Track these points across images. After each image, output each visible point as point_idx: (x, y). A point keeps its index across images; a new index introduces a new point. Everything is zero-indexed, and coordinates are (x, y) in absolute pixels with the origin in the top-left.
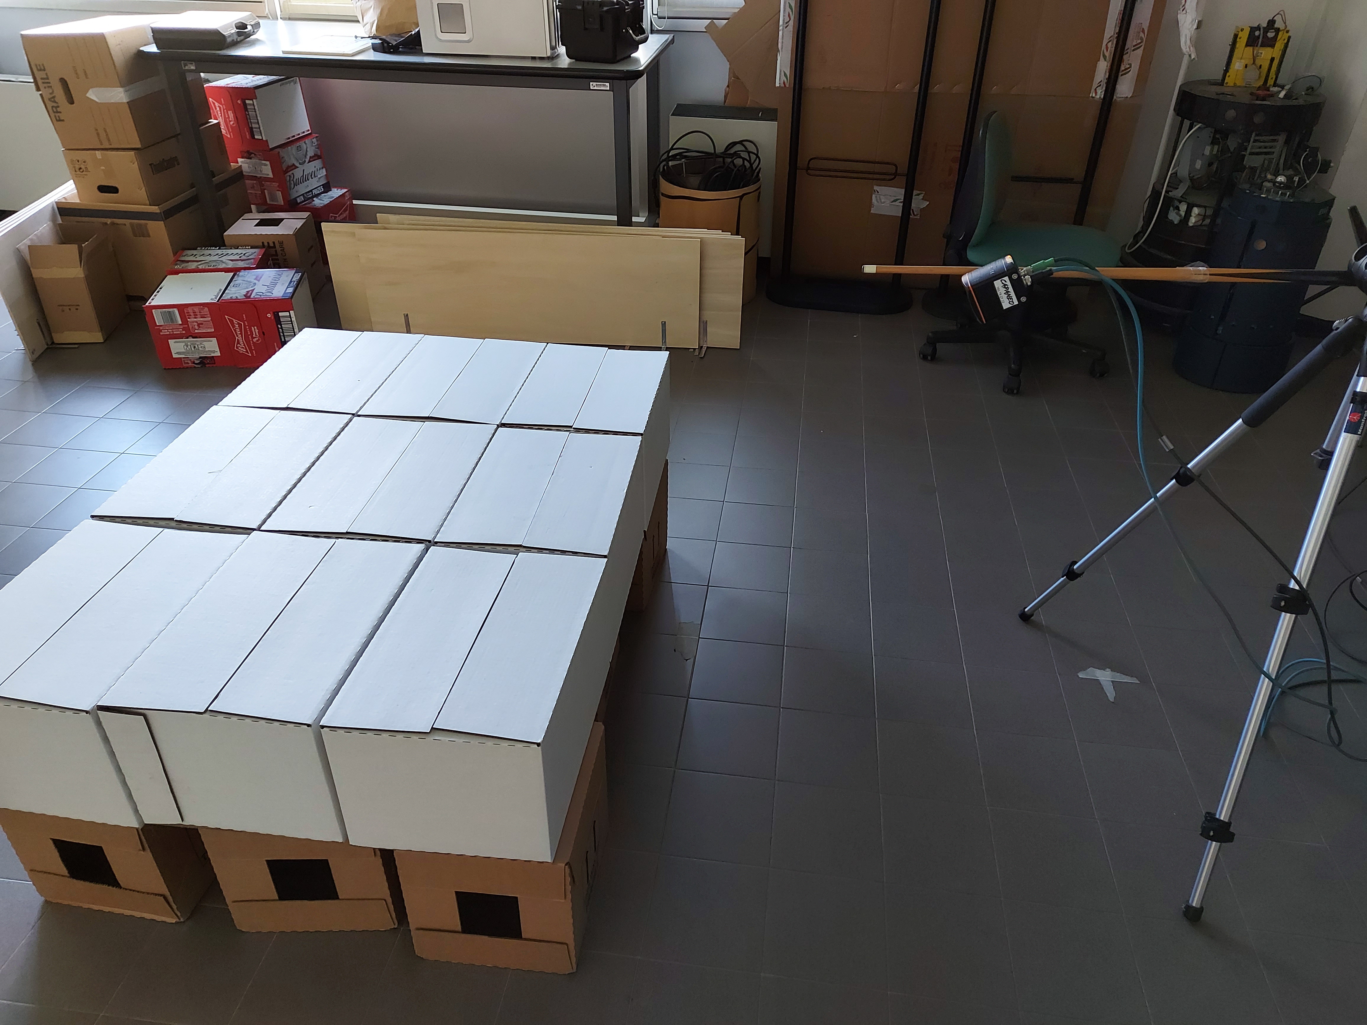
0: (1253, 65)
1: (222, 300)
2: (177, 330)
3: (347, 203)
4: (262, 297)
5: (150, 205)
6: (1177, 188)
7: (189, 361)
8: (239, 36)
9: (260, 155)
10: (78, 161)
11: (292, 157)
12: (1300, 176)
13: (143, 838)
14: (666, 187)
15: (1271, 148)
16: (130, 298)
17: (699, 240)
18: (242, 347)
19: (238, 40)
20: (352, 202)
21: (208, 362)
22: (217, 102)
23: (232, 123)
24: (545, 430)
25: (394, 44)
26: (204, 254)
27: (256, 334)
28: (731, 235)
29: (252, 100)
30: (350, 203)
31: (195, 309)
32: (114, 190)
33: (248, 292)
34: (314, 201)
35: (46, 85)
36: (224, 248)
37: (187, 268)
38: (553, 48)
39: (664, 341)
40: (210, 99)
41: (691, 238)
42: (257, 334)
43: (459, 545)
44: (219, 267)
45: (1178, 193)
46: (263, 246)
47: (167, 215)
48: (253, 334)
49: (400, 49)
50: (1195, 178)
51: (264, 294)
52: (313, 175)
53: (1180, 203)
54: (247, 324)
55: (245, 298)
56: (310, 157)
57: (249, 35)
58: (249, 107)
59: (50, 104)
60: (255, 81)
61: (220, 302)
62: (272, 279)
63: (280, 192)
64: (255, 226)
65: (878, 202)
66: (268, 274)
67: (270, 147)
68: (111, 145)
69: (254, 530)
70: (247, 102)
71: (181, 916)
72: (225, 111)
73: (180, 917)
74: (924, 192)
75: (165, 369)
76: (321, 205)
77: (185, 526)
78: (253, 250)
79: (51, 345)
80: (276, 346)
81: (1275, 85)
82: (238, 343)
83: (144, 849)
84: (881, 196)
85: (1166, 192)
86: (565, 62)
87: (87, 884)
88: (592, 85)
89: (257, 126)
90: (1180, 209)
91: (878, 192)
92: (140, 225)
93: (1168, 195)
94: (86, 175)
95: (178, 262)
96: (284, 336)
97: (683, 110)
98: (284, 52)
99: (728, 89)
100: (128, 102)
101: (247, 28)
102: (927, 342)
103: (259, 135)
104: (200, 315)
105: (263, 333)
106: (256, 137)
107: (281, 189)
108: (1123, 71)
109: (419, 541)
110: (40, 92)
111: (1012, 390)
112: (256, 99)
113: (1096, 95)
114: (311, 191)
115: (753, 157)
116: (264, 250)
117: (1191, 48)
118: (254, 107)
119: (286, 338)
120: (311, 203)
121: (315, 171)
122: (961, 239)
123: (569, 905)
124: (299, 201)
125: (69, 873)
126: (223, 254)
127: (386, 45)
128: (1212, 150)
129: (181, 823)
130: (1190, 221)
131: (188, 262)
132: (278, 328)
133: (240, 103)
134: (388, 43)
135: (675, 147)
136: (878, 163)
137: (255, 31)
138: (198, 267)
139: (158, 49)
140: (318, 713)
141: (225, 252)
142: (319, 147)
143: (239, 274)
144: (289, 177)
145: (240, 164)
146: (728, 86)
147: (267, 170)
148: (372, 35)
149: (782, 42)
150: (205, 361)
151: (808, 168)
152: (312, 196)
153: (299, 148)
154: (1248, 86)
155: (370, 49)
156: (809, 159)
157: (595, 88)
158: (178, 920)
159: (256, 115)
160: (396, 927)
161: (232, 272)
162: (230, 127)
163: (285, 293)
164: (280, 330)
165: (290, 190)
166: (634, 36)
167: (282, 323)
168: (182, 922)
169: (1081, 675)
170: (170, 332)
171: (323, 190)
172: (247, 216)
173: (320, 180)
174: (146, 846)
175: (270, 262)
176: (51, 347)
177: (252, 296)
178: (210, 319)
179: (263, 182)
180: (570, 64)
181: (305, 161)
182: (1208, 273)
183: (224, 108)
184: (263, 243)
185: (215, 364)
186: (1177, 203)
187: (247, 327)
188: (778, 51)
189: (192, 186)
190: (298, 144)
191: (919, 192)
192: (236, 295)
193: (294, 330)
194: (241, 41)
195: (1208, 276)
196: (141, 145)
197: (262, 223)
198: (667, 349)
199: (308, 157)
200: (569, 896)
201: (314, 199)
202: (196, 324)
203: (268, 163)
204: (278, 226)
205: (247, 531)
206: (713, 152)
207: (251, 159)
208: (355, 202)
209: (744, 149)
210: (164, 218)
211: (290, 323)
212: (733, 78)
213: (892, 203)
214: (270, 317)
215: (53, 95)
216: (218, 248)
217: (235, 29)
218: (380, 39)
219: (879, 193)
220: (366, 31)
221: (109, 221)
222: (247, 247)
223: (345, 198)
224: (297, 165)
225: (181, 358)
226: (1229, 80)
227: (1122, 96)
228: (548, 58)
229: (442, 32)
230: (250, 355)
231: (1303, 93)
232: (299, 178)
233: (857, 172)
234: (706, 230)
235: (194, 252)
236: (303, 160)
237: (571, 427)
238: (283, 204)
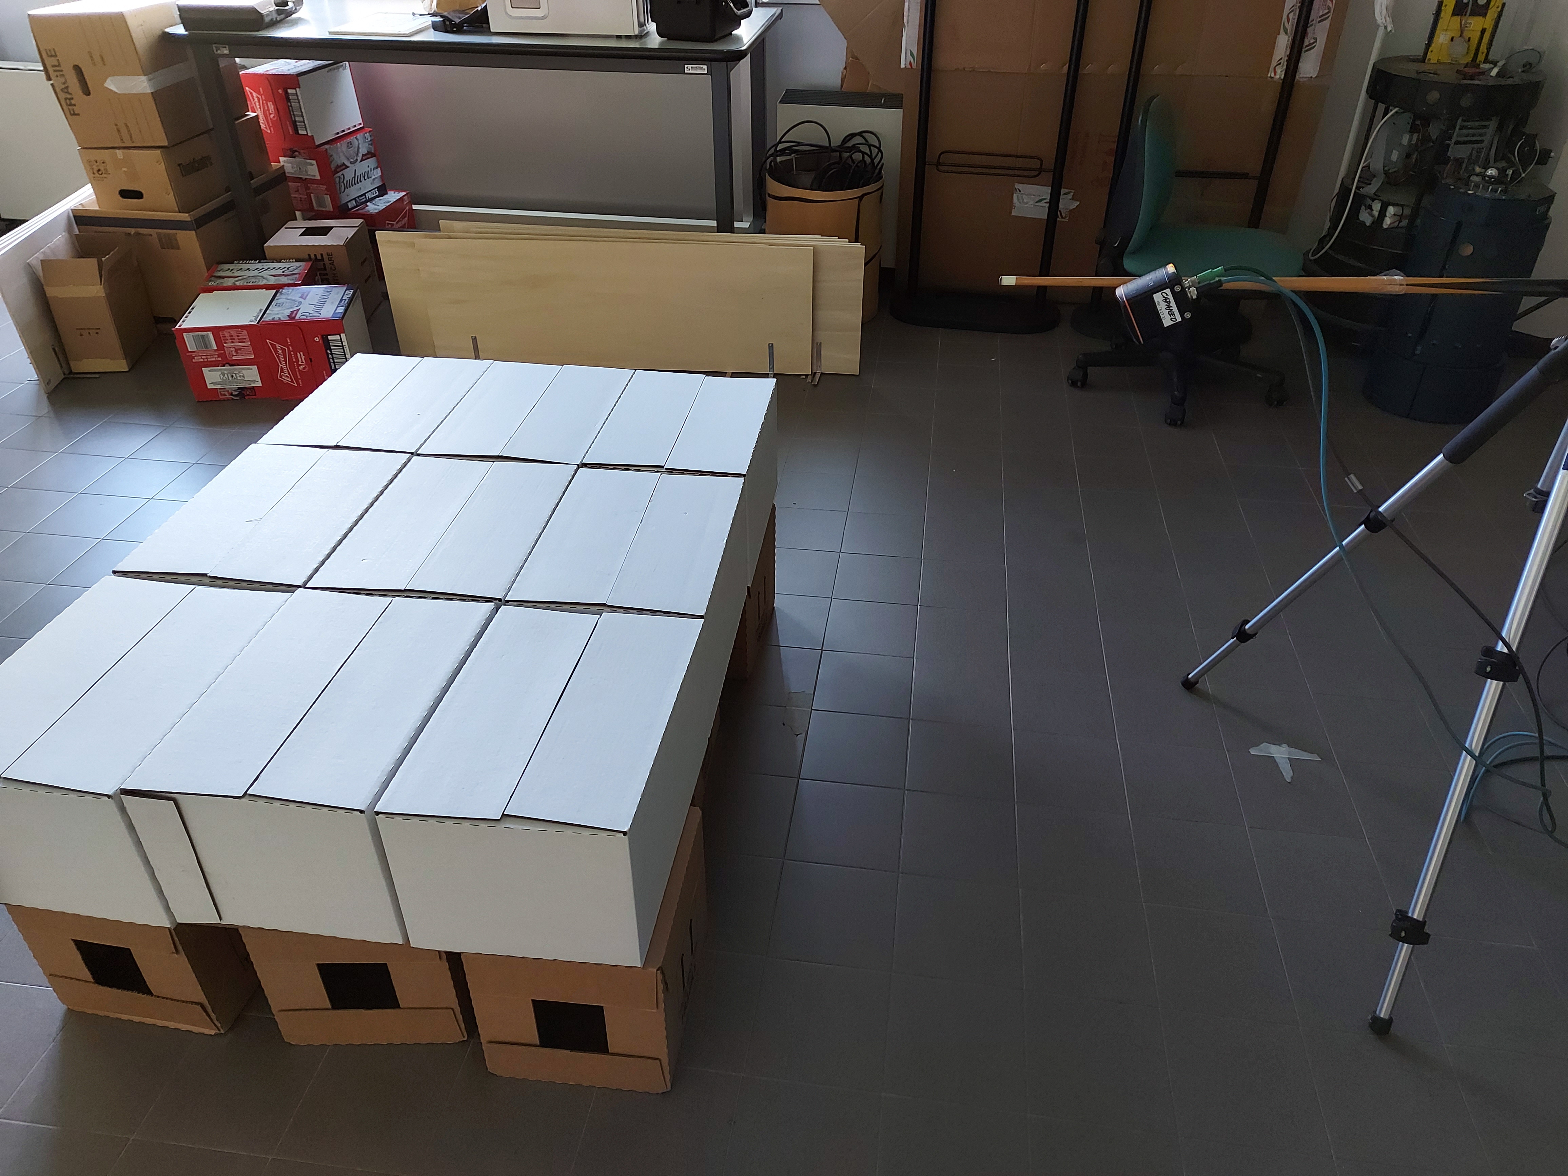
0: (1460, 38)
1: (263, 321)
2: (212, 357)
3: (406, 208)
4: (309, 318)
5: (180, 212)
6: (1370, 184)
7: (226, 393)
8: (279, 15)
9: (304, 153)
10: (96, 162)
11: (341, 154)
12: (1513, 169)
13: (176, 939)
14: (774, 187)
15: (1480, 135)
16: (158, 320)
17: (812, 248)
18: (286, 376)
19: (278, 19)
20: (412, 207)
21: (248, 393)
22: (255, 92)
23: (272, 116)
24: (633, 471)
25: (457, 22)
26: (241, 269)
27: (302, 360)
28: (849, 242)
29: (295, 89)
30: (409, 209)
31: (231, 332)
32: (138, 195)
33: (292, 312)
34: (367, 206)
35: (56, 73)
36: (265, 261)
37: (221, 285)
38: (641, 25)
39: (771, 367)
40: (247, 88)
41: (802, 246)
42: (304, 361)
43: (534, 604)
44: (259, 284)
45: (1371, 190)
46: (310, 259)
47: (198, 224)
48: (299, 361)
49: (465, 28)
50: (1390, 171)
51: (311, 315)
52: (366, 176)
53: (1373, 201)
54: (291, 349)
55: (288, 319)
56: (363, 155)
57: (290, 13)
58: (291, 97)
59: (63, 96)
60: (299, 67)
61: (260, 324)
62: (320, 297)
63: (328, 196)
64: (300, 235)
65: (1020, 203)
66: (316, 291)
67: (317, 144)
68: (133, 142)
69: (299, 587)
70: (289, 91)
71: (222, 1027)
72: (264, 102)
73: (220, 1028)
74: (1074, 191)
75: (199, 402)
76: (376, 211)
77: (220, 582)
78: (298, 264)
79: (69, 374)
80: (325, 375)
81: (1486, 61)
82: (282, 371)
83: (177, 951)
84: (1024, 196)
85: (1356, 188)
86: (655, 41)
87: (115, 990)
88: (687, 68)
89: (301, 119)
90: (1373, 208)
91: (1020, 191)
92: (169, 235)
93: (1358, 191)
94: (105, 178)
95: (213, 278)
96: (334, 362)
97: (793, 97)
98: (330, 33)
99: (845, 71)
100: (152, 93)
101: (288, 5)
102: (1077, 365)
103: (303, 130)
104: (238, 339)
105: (311, 360)
106: (300, 132)
107: (329, 193)
108: (1307, 46)
109: (488, 600)
110: (51, 82)
111: (1176, 421)
112: (299, 88)
113: (1275, 75)
114: (364, 194)
115: (875, 151)
116: (310, 264)
117: (1388, 18)
118: (298, 97)
119: (336, 365)
120: (364, 208)
121: (368, 171)
122: (1116, 245)
123: (661, 1016)
124: (350, 206)
125: (94, 978)
126: (263, 268)
127: (448, 23)
128: (1410, 140)
129: (219, 922)
130: (1385, 220)
131: (223, 277)
132: (328, 354)
133: (281, 93)
134: (450, 21)
135: (783, 140)
136: (1021, 157)
137: (298, 8)
138: (235, 284)
139: (186, 30)
140: (373, 797)
141: (266, 265)
142: (372, 142)
143: (282, 291)
144: (338, 178)
145: (282, 164)
146: (845, 68)
147: (313, 171)
148: (433, 12)
149: (908, 16)
150: (244, 393)
151: (938, 164)
152: (365, 201)
153: (350, 144)
154: (1453, 63)
155: (429, 28)
156: (940, 152)
157: (690, 72)
158: (218, 1032)
159: (300, 106)
160: (465, 1039)
161: (274, 289)
162: (270, 121)
163: (335, 313)
164: (330, 356)
165: (340, 193)
166: (735, 10)
167: (332, 348)
168: (222, 1033)
169: (1253, 752)
170: (203, 359)
171: (377, 194)
172: (290, 224)
173: (375, 182)
174: (180, 948)
175: (318, 278)
176: (68, 376)
177: (297, 318)
178: (249, 343)
179: (309, 185)
180: (661, 43)
181: (357, 160)
182: (1405, 283)
183: (264, 98)
184: (309, 255)
185: (255, 395)
186: (1369, 201)
187: (292, 353)
188: (905, 26)
189: (228, 190)
190: (348, 140)
191: (1067, 191)
192: (279, 316)
193: (345, 356)
194: (281, 20)
195: (1405, 286)
196: (168, 142)
197: (308, 232)
198: (775, 376)
199: (360, 155)
200: (662, 1005)
201: (368, 204)
202: (233, 349)
203: (314, 162)
204: (326, 235)
205: (290, 588)
206: (828, 145)
207: (294, 157)
208: (415, 207)
209: (864, 141)
210: (195, 228)
211: (342, 347)
212: (851, 59)
213: (1036, 204)
214: (317, 341)
215: (66, 85)
216: (258, 261)
217: (274, 6)
218: (442, 17)
219: (1022, 192)
220: (425, 7)
221: (132, 231)
222: (291, 260)
223: (403, 203)
224: (348, 164)
225: (217, 389)
226: (1433, 57)
227: (1305, 76)
228: (636, 37)
229: (512, 8)
230: (296, 385)
231: (1520, 70)
232: (350, 180)
233: (995, 168)
234: (820, 236)
235: (231, 266)
236: (355, 159)
237: (662, 467)
238: (332, 210)
